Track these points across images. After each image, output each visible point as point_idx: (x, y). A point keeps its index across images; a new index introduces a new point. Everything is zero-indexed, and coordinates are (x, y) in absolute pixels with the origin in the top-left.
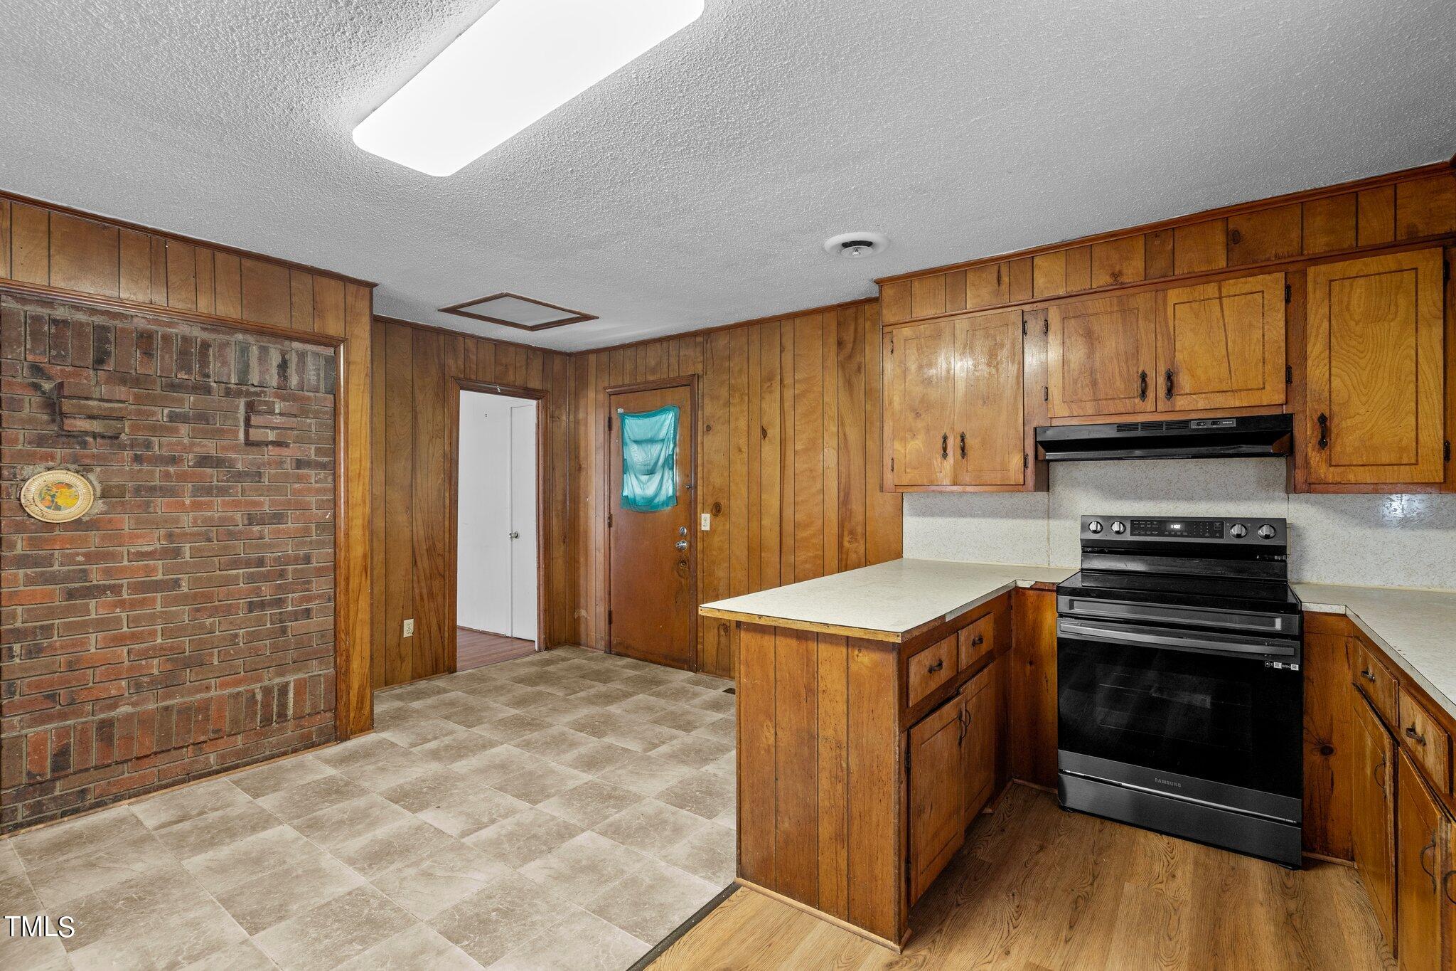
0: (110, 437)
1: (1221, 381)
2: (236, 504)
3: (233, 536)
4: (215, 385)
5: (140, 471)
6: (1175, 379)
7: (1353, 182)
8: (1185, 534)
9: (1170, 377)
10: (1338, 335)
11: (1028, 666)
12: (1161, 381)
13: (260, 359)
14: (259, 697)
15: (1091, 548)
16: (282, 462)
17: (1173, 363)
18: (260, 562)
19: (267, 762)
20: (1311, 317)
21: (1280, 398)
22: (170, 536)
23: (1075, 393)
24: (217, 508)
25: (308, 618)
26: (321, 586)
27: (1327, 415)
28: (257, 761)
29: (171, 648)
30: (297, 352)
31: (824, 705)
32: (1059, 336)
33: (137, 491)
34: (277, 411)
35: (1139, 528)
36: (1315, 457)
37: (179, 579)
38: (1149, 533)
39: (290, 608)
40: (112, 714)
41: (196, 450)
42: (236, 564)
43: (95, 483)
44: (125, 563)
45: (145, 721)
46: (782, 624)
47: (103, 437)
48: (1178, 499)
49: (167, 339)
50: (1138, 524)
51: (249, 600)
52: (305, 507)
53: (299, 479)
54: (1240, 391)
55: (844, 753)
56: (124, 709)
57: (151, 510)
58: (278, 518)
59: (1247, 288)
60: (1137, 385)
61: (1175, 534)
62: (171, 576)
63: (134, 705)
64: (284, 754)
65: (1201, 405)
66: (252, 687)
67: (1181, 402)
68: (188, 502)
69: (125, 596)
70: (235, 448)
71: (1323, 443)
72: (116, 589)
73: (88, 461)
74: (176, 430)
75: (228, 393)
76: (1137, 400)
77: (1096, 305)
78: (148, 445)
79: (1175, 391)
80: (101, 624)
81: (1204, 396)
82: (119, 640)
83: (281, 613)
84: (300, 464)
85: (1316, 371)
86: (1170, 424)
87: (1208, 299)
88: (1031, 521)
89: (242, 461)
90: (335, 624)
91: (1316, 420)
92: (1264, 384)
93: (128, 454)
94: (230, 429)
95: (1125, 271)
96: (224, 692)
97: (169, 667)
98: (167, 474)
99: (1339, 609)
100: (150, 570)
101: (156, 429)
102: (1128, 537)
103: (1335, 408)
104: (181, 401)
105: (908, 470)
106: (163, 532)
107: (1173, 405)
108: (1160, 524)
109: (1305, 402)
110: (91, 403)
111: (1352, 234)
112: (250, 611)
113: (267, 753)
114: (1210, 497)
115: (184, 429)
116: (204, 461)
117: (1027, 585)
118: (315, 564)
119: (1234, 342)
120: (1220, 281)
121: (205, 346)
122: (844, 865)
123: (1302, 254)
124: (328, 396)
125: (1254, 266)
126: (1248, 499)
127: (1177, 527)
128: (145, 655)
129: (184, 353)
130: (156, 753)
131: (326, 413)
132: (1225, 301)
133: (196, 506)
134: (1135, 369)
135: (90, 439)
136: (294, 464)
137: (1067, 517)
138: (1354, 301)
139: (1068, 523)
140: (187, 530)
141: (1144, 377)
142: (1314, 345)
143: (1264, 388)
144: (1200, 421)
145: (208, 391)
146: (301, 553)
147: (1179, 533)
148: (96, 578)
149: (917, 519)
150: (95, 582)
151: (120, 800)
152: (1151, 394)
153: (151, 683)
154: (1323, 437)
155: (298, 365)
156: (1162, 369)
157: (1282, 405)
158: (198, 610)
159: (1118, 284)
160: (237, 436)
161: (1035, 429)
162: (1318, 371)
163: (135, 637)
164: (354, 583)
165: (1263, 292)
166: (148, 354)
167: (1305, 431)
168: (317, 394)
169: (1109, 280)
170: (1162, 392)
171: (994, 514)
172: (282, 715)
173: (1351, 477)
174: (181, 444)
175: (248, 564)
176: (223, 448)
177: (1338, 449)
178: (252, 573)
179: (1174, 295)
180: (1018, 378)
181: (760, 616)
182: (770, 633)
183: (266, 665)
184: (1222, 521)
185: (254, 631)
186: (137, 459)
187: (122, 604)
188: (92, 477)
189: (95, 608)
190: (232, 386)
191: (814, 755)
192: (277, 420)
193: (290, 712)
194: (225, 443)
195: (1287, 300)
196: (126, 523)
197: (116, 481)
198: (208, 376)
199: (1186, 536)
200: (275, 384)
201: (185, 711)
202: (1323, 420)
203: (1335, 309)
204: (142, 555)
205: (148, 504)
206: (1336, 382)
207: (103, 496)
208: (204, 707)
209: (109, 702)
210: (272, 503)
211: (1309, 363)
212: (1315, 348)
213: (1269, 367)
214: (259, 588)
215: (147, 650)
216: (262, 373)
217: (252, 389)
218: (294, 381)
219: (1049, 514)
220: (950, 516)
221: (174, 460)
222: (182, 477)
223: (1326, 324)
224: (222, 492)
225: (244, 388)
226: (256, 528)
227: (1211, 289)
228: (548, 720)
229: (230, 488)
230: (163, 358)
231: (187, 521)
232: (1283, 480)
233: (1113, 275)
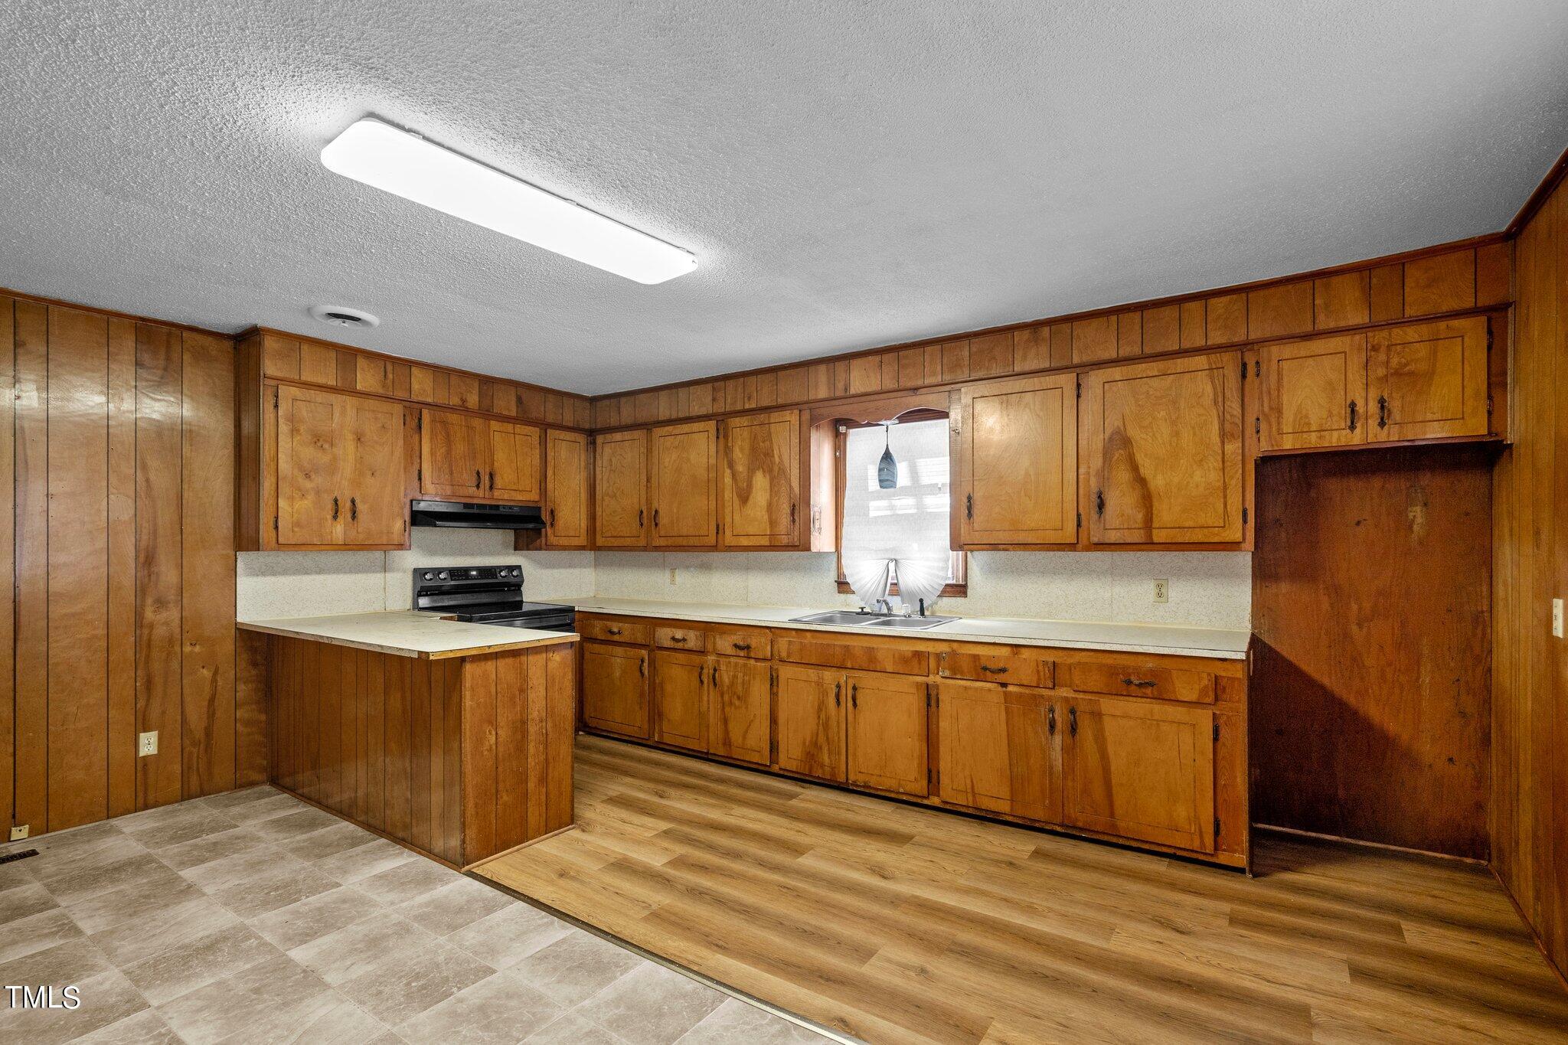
1: (514, 484)
6: (493, 478)
7: (564, 391)
8: (480, 577)
9: (491, 476)
10: (557, 468)
12: (487, 478)
17: (492, 467)
20: (548, 456)
21: (537, 497)
23: (439, 477)
27: (554, 509)
31: (532, 695)
32: (429, 434)
35: (455, 575)
36: (550, 531)
38: (462, 578)
48: (466, 555)
50: (455, 573)
54: (522, 491)
55: (544, 724)
59: (524, 432)
60: (475, 479)
61: (476, 577)
65: (506, 497)
67: (497, 494)
71: (552, 524)
76: (475, 489)
77: (453, 418)
79: (495, 486)
81: (506, 491)
86: (491, 507)
87: (509, 433)
88: (371, 575)
91: (550, 511)
92: (531, 488)
95: (468, 400)
102: (450, 582)
103: (556, 506)
105: (296, 529)
107: (492, 495)
108: (465, 572)
109: (546, 501)
111: (562, 417)
114: (481, 553)
119: (520, 462)
120: (514, 424)
123: (545, 421)
125: (527, 420)
127: (474, 573)
132: (515, 436)
134: (473, 468)
138: (562, 453)
139: (402, 575)
141: (478, 473)
142: (549, 472)
143: (531, 491)
144: (504, 507)
147: (478, 577)
149: (255, 579)
152: (482, 485)
154: (552, 521)
156: (488, 471)
157: (538, 501)
159: (464, 407)
161: (411, 501)
162: (550, 486)
165: (531, 436)
167: (546, 518)
169: (460, 403)
170: (487, 487)
171: (338, 570)
173: (562, 542)
177: (556, 528)
179: (494, 425)
180: (399, 458)
182: (492, 659)
184: (495, 568)
191: (525, 733)
195: (540, 443)
199: (481, 579)
202: (552, 512)
203: (556, 455)
206: (557, 493)
211: (548, 480)
213: (533, 480)
219: (385, 568)
220: (294, 574)
223: (553, 460)
227: (510, 427)
232: (513, 543)
233: (462, 399)
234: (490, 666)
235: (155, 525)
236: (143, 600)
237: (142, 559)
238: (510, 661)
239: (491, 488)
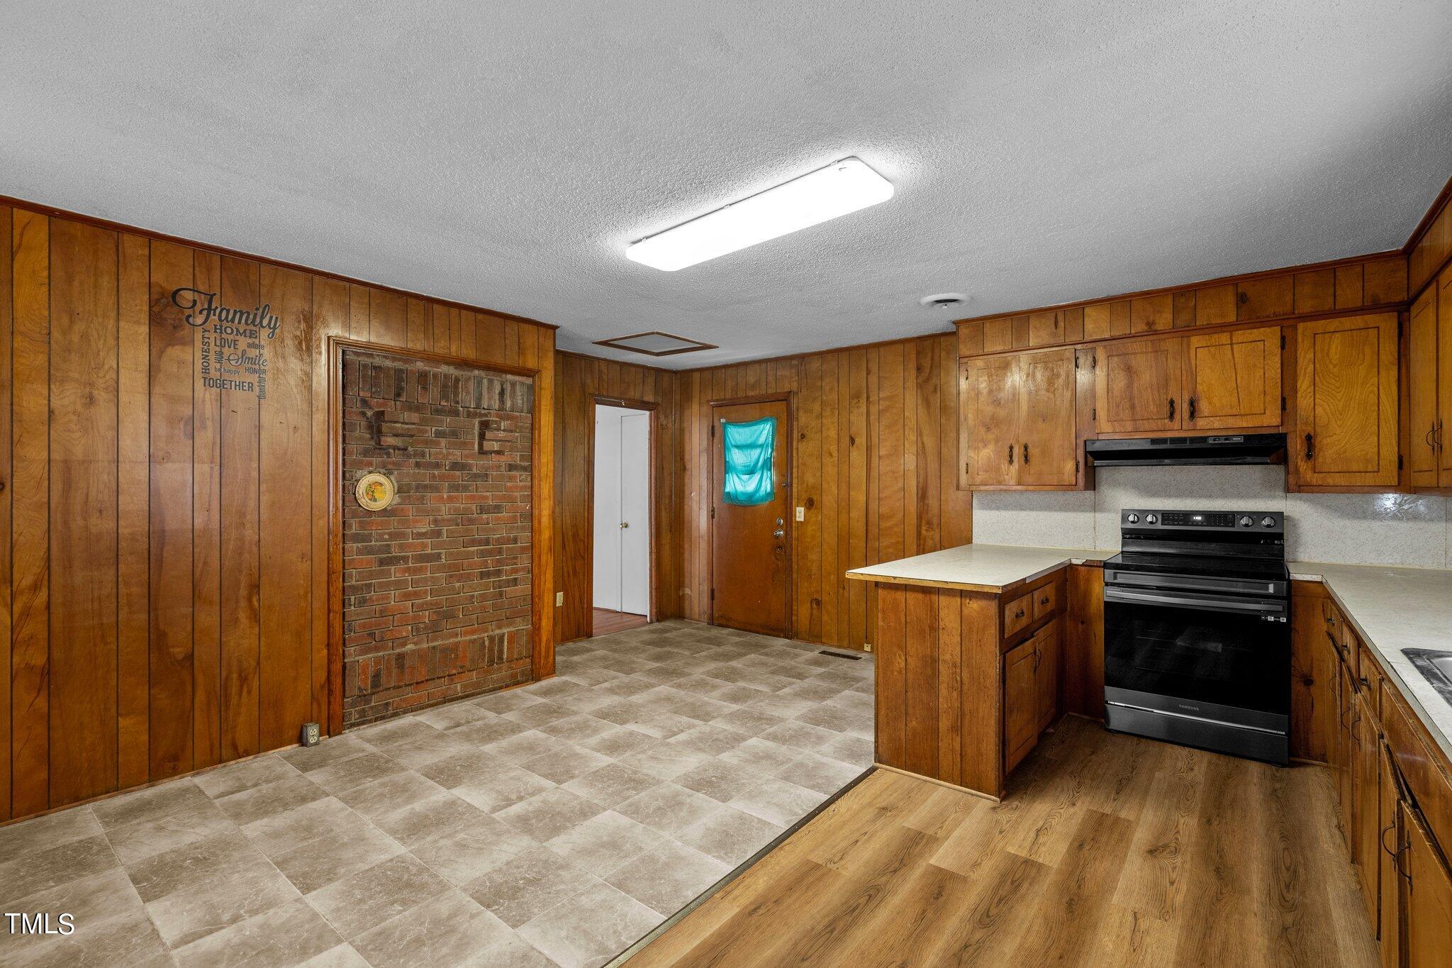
0: (403, 449)
1: (1232, 407)
2: (472, 497)
3: (471, 521)
4: (461, 409)
5: (419, 473)
6: (1196, 404)
7: (1331, 261)
8: (1204, 524)
9: (1192, 404)
10: (1321, 375)
11: (1080, 625)
12: (1186, 406)
13: (488, 388)
14: (487, 643)
15: (1130, 535)
16: (500, 466)
17: (1195, 393)
18: (487, 542)
19: (492, 693)
20: (1300, 361)
21: (1276, 421)
22: (436, 522)
23: (1117, 414)
24: (463, 502)
25: (516, 585)
26: (524, 561)
27: (1312, 434)
28: (484, 692)
29: (436, 604)
30: (510, 382)
31: (944, 638)
32: (1105, 369)
33: (417, 487)
34: (502, 428)
35: (1168, 519)
36: (1303, 466)
37: (440, 553)
38: (1176, 523)
39: (504, 578)
40: (403, 649)
41: (450, 458)
42: (473, 543)
43: (394, 482)
44: (411, 540)
45: (420, 655)
46: (912, 582)
47: (399, 449)
48: (1200, 497)
49: (435, 376)
50: (1167, 516)
51: (480, 570)
52: (513, 500)
53: (511, 479)
54: (1247, 415)
55: (958, 670)
56: (410, 647)
57: (425, 502)
58: (497, 509)
59: (1252, 337)
60: (1166, 409)
61: (1197, 524)
62: (436, 551)
63: (415, 644)
64: (501, 688)
65: (1217, 425)
66: (482, 635)
67: (1201, 423)
68: (445, 496)
69: (411, 565)
70: (471, 456)
71: (1309, 456)
72: (405, 559)
73: (390, 467)
74: (438, 443)
75: (468, 416)
76: (1166, 421)
77: (1135, 346)
78: (423, 455)
79: (1196, 414)
80: (399, 584)
81: (1218, 418)
82: (407, 596)
83: (499, 581)
84: (511, 467)
85: (1304, 401)
86: (1193, 440)
87: (1223, 345)
88: (1080, 514)
89: (477, 464)
90: (532, 591)
91: (1304, 438)
92: (1265, 410)
93: (412, 461)
94: (470, 442)
95: (1157, 321)
96: (467, 638)
97: (435, 618)
98: (434, 476)
99: (1317, 578)
100: (424, 546)
101: (427, 443)
102: (1159, 526)
103: (1318, 430)
104: (442, 421)
105: (980, 473)
106: (431, 518)
107: (1195, 425)
108: (1185, 516)
109: (1296, 424)
110: (398, 425)
111: (1331, 300)
112: (482, 579)
113: (491, 686)
114: (1224, 495)
115: (443, 442)
116: (455, 466)
117: (1079, 562)
118: (520, 544)
119: (1242, 378)
120: (1231, 332)
121: (457, 380)
122: (958, 747)
123: (1294, 313)
124: (529, 415)
125: (1258, 320)
126: (1255, 497)
127: (1199, 518)
128: (422, 608)
129: (445, 386)
130: (427, 680)
131: (527, 427)
132: (1235, 346)
133: (450, 499)
134: (1165, 398)
135: (392, 451)
136: (507, 469)
137: (1109, 511)
138: (1333, 350)
139: (1111, 516)
140: (445, 517)
141: (1172, 403)
142: (1302, 383)
143: (1265, 413)
144: (1216, 438)
145: (456, 413)
146: (512, 535)
147: (1200, 524)
148: (395, 552)
149: (985, 512)
150: (394, 554)
151: (407, 713)
152: (1177, 416)
153: (425, 628)
154: (1309, 451)
155: (510, 393)
156: (1186, 397)
157: (1279, 426)
158: (451, 576)
159: (1151, 331)
160: (473, 447)
161: (1085, 441)
162: (1305, 402)
163: (416, 595)
164: (544, 558)
165: (1264, 341)
166: (425, 388)
167: (1296, 446)
168: (522, 414)
169: (1145, 328)
170: (1186, 415)
171: (1049, 508)
172: (500, 658)
173: (1330, 482)
174: (441, 453)
175: (480, 543)
176: (467, 456)
177: (1320, 460)
178: (482, 550)
179: (1196, 341)
180: (1071, 401)
181: (895, 578)
182: (902, 590)
183: (491, 619)
184: (1233, 514)
185: (484, 594)
186: (418, 465)
187: (408, 570)
188: (392, 478)
189: (395, 573)
190: (471, 410)
191: (936, 673)
192: (501, 434)
193: (505, 657)
194: (466, 452)
195: (1283, 347)
196: (410, 510)
197: (406, 480)
198: (458, 403)
199: (1205, 526)
200: (497, 407)
201: (445, 650)
202: (1309, 439)
203: (1319, 355)
204: (420, 535)
205: (423, 497)
206: (1319, 410)
207: (399, 492)
208: (455, 648)
209: (401, 640)
210: (494, 497)
211: (1299, 395)
212: (1304, 385)
213: (1268, 398)
214: (486, 561)
215: (422, 604)
216: (490, 399)
217: (483, 412)
218: (509, 404)
219: (1095, 508)
220: (1013, 510)
221: (437, 466)
222: (442, 478)
223: (1311, 366)
224: (465, 488)
225: (478, 411)
226: (485, 516)
227: (1224, 338)
228: (686, 670)
229: (470, 486)
230: (433, 390)
231: (445, 511)
232: (1282, 482)
233: (1148, 324)
234: (900, 595)
235: (927, 472)
236: (921, 522)
237: (920, 495)
238: (920, 596)
239: (1192, 415)
